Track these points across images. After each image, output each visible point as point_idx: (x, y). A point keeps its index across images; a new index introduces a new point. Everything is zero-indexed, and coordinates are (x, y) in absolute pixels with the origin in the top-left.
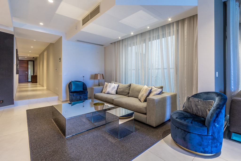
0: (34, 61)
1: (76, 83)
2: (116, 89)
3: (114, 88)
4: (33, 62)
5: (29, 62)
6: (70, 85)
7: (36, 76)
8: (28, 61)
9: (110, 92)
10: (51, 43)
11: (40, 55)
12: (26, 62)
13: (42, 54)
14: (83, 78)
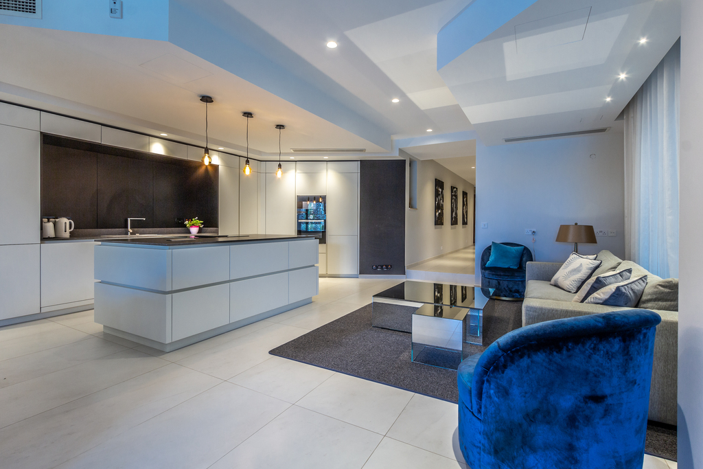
1: (503, 248)
3: (577, 270)
9: (560, 282)
14: (532, 236)
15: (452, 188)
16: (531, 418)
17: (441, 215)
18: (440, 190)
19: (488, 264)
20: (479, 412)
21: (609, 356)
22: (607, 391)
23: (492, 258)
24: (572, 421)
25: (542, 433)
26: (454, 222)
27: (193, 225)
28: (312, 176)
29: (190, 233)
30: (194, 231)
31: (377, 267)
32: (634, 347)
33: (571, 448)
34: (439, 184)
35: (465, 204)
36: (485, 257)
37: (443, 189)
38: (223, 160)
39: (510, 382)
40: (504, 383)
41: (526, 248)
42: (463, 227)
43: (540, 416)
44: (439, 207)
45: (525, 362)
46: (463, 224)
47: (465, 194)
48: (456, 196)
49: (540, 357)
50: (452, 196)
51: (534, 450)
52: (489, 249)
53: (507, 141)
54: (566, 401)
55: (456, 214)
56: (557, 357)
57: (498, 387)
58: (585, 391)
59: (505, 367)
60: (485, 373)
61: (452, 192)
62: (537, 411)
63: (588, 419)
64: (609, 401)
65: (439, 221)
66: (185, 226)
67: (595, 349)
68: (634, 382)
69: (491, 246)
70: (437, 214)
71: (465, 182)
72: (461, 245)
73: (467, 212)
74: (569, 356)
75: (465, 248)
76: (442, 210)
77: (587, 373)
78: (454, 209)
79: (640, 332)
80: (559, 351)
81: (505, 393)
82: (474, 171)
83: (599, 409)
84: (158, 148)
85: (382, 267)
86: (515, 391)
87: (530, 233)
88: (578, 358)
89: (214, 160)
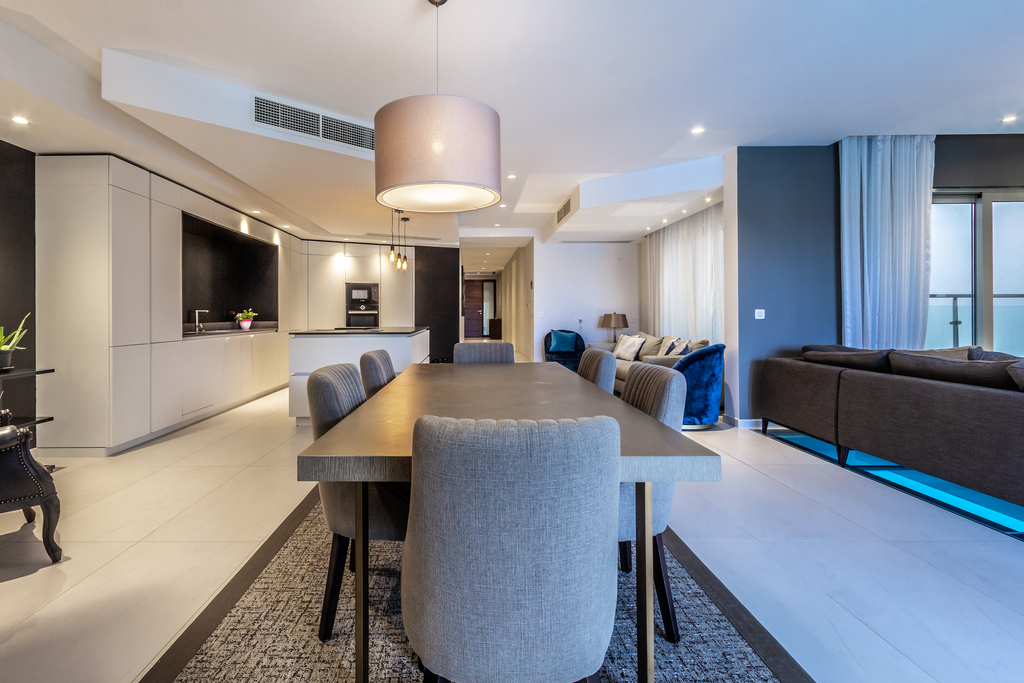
0: (494, 281)
1: (562, 334)
2: (636, 348)
3: (632, 345)
4: (492, 284)
5: (485, 284)
6: (548, 338)
7: (500, 320)
8: (483, 281)
9: (622, 355)
10: (519, 248)
11: (505, 267)
12: (478, 284)
13: (508, 266)
14: (579, 324)
19: (551, 349)
21: (717, 359)
23: (554, 343)
25: (698, 393)
27: (247, 319)
28: (363, 262)
29: (240, 327)
33: (706, 395)
36: (548, 343)
41: (577, 334)
51: (695, 400)
52: (549, 335)
53: (564, 242)
54: (705, 378)
58: (710, 373)
67: (714, 357)
74: (707, 361)
77: (711, 366)
80: (703, 360)
83: (714, 379)
87: (578, 321)
89: (276, 240)
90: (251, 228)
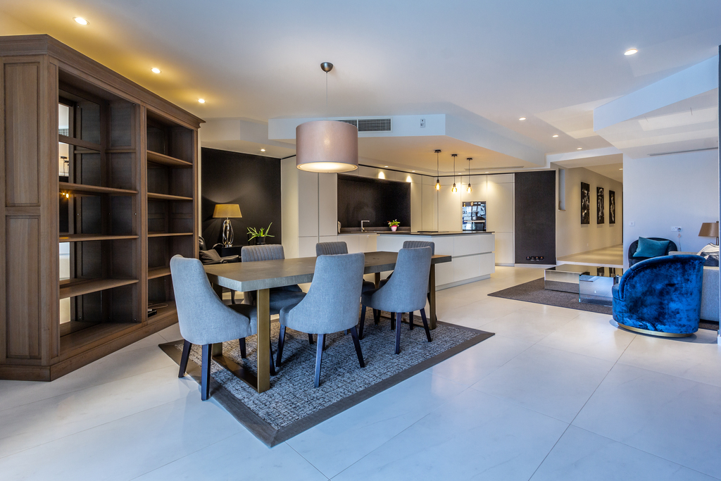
14: (678, 232)
15: (598, 189)
16: (644, 294)
17: (587, 214)
18: (586, 192)
19: (635, 255)
20: (623, 297)
21: (676, 269)
22: (676, 282)
23: (639, 250)
24: (662, 293)
25: (649, 299)
26: (600, 220)
27: (394, 225)
28: (474, 187)
29: (391, 230)
30: (394, 229)
31: (530, 258)
32: (687, 267)
33: (661, 304)
34: (585, 187)
35: (612, 203)
36: (633, 250)
37: (588, 191)
38: (413, 179)
39: (636, 282)
40: (634, 283)
41: (671, 242)
42: (610, 226)
43: (648, 293)
44: (585, 207)
45: (642, 274)
46: (610, 223)
47: (612, 193)
48: (602, 196)
49: (648, 271)
50: (598, 196)
51: (646, 306)
52: (636, 242)
53: (652, 155)
54: (659, 286)
55: (603, 213)
56: (655, 270)
57: (631, 285)
58: (666, 282)
59: (634, 277)
60: (625, 281)
61: (598, 192)
62: (647, 291)
63: (668, 293)
64: (677, 286)
65: (585, 220)
66: (389, 226)
67: (670, 267)
68: (688, 280)
69: (638, 241)
70: (583, 214)
71: (612, 181)
72: (608, 244)
73: (614, 211)
74: (660, 270)
75: (613, 247)
76: (588, 210)
77: (667, 276)
78: (600, 209)
79: (690, 261)
80: (656, 268)
81: (634, 287)
82: (622, 171)
83: (673, 289)
84: (381, 176)
85: (535, 258)
86: (638, 285)
87: (676, 230)
88: (663, 271)
89: (409, 179)
90: (387, 175)
